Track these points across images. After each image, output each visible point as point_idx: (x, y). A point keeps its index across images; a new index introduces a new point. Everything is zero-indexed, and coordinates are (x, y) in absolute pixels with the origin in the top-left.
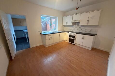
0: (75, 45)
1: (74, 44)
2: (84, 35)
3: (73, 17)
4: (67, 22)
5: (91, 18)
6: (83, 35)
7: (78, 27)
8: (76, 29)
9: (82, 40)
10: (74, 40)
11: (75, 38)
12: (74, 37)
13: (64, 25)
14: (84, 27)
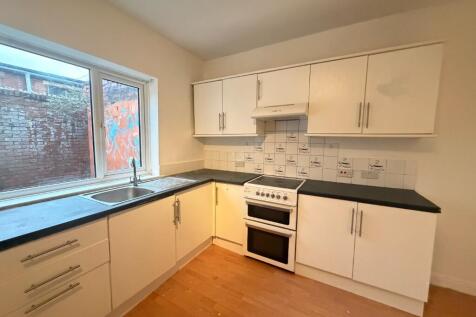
0: (292, 273)
1: (289, 266)
2: (363, 207)
3: (259, 83)
4: (222, 116)
5: (383, 90)
6: (353, 204)
7: (291, 149)
8: (280, 159)
9: (351, 238)
10: (285, 240)
11: (292, 225)
12: (282, 216)
13: (201, 132)
14: (331, 147)
